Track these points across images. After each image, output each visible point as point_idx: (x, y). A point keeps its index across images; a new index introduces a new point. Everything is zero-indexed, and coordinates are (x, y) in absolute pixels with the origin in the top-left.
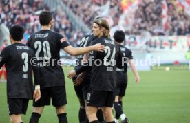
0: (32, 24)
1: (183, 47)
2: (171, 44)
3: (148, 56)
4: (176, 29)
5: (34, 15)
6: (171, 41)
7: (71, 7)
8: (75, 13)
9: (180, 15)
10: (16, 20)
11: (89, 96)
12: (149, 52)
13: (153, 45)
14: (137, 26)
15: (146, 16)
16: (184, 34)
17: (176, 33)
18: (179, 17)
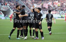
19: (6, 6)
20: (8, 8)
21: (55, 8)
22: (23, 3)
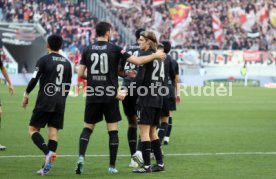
0: (79, 35)
1: (239, 62)
2: (226, 58)
3: (202, 71)
4: (231, 42)
5: (81, 26)
6: (226, 56)
7: (121, 18)
8: (125, 24)
9: (236, 29)
10: (62, 31)
11: (139, 113)
12: (202, 67)
13: (206, 59)
14: (191, 39)
15: (200, 29)
16: (240, 49)
17: (231, 47)
18: (235, 31)
19: (26, 23)
20: (37, 32)
21: (257, 34)
22: (107, 10)
